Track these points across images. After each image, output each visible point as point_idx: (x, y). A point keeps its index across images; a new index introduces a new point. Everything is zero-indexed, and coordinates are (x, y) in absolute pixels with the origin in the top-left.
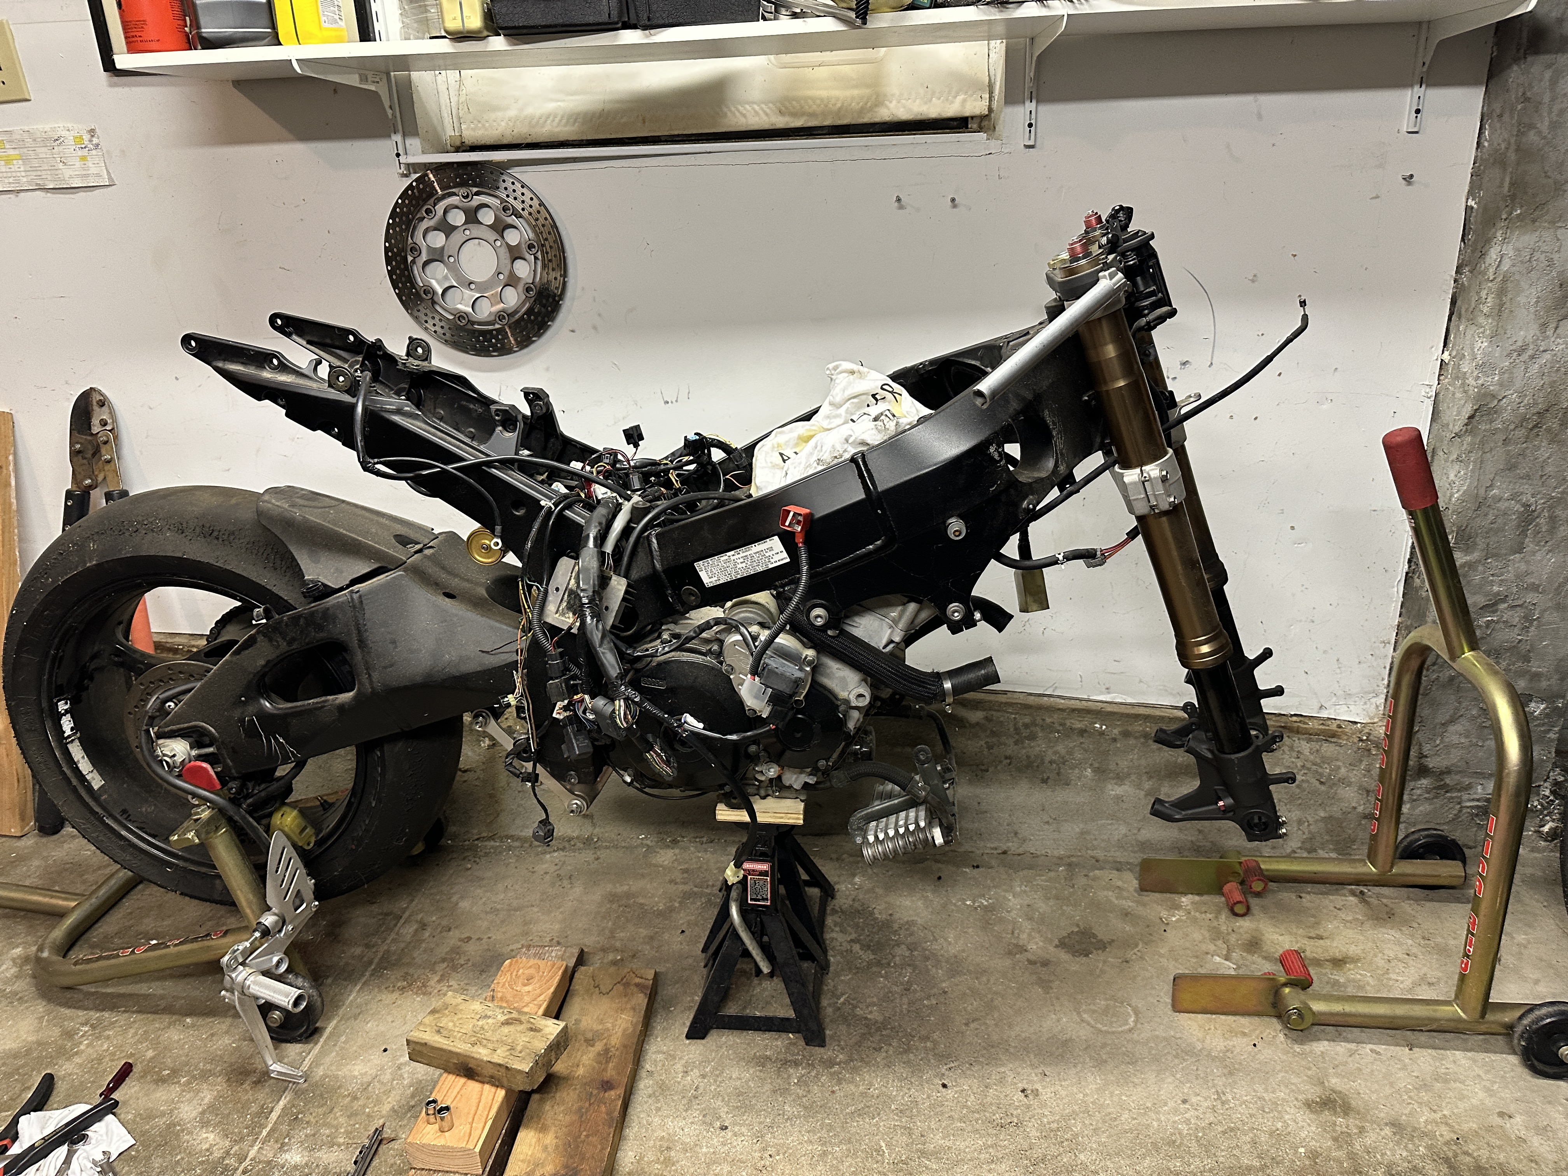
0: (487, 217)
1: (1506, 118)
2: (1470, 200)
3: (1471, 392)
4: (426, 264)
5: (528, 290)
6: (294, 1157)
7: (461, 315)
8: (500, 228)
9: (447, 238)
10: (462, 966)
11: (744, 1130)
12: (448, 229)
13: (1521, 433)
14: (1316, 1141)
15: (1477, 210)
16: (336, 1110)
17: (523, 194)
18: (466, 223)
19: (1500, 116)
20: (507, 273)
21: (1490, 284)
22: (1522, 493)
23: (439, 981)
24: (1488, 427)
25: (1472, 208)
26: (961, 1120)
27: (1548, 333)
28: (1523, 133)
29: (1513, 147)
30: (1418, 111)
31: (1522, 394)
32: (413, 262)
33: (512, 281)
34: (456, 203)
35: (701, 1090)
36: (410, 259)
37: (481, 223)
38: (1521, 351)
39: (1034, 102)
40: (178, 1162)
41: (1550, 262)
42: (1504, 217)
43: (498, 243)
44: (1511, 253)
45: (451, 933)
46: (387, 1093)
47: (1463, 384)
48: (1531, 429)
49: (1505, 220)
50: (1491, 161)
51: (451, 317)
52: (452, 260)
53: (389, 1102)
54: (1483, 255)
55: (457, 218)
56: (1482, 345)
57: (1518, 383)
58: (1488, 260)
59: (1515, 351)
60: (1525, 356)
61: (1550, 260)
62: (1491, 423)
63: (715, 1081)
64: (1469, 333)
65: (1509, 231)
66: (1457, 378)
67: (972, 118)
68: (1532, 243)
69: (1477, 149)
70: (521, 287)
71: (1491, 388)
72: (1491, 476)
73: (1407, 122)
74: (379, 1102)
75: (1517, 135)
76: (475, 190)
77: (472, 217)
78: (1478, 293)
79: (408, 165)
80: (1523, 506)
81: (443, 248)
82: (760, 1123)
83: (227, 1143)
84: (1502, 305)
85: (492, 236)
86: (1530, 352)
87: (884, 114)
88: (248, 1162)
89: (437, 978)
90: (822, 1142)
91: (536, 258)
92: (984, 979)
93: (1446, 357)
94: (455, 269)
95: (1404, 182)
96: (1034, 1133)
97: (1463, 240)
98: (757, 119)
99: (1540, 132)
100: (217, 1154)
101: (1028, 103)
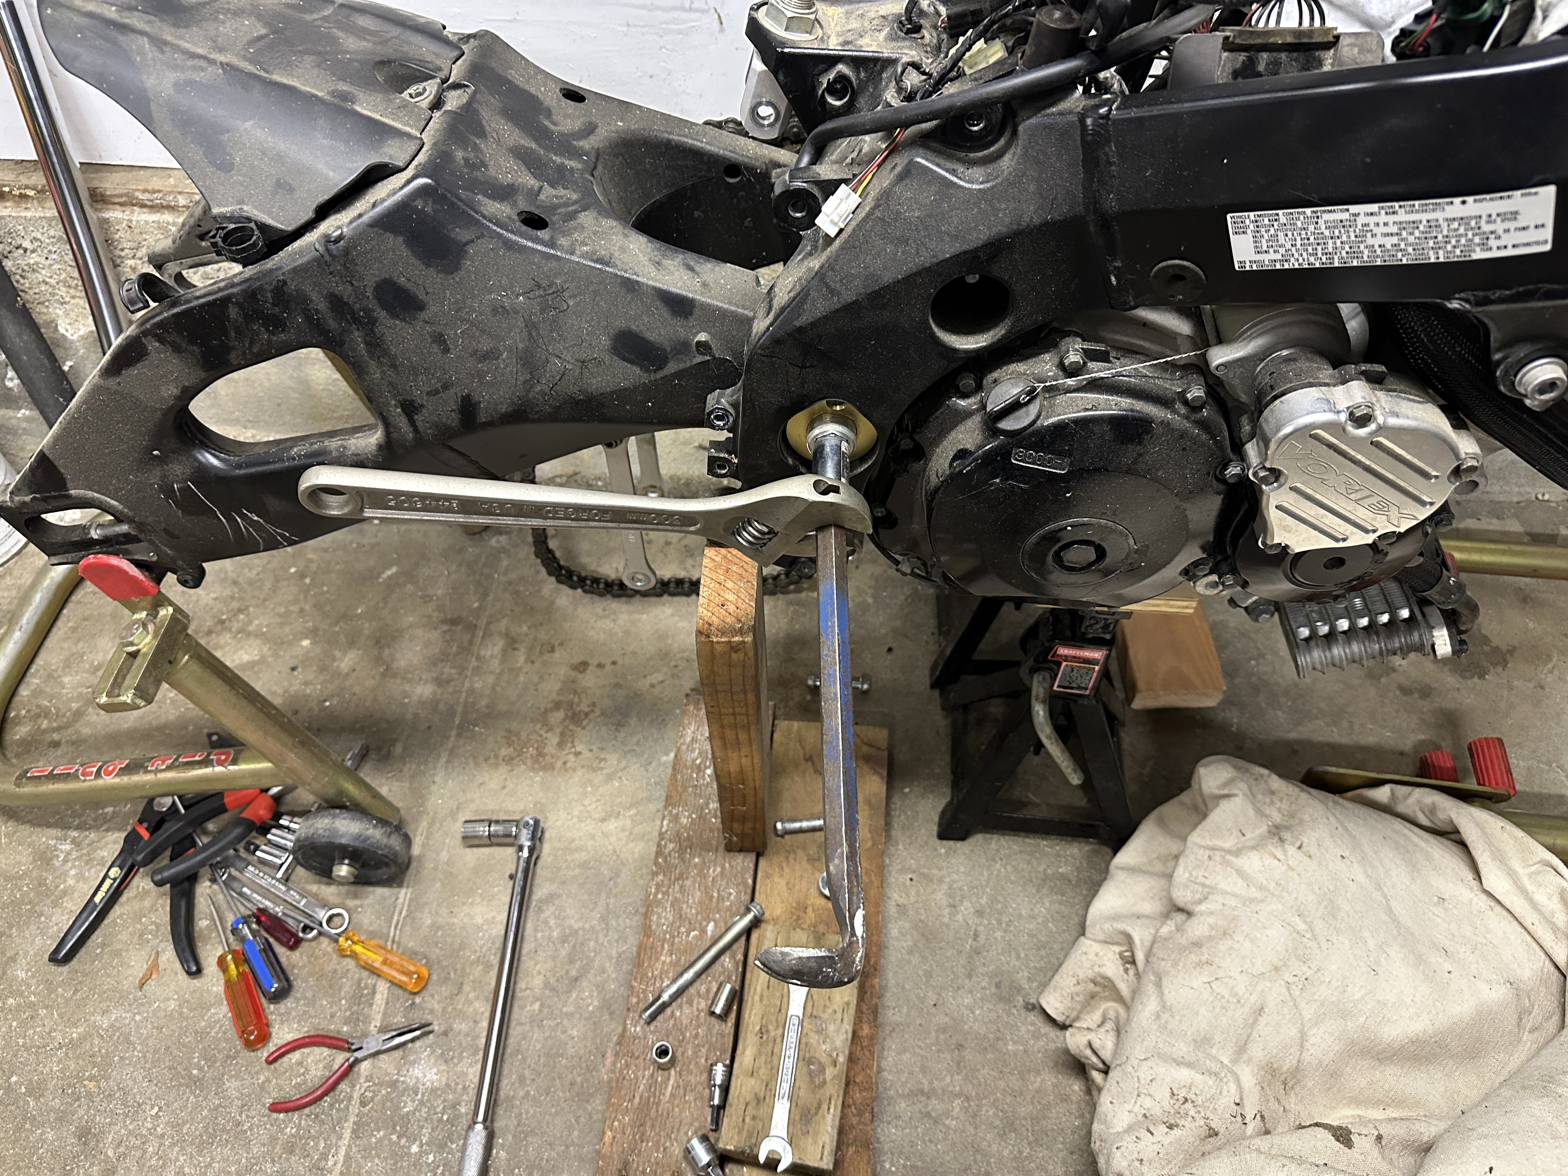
10: (587, 715)
16: (466, 988)
23: (561, 745)
35: (982, 939)
40: (262, 1087)
45: (557, 655)
53: (539, 973)
63: (1000, 922)
89: (555, 740)
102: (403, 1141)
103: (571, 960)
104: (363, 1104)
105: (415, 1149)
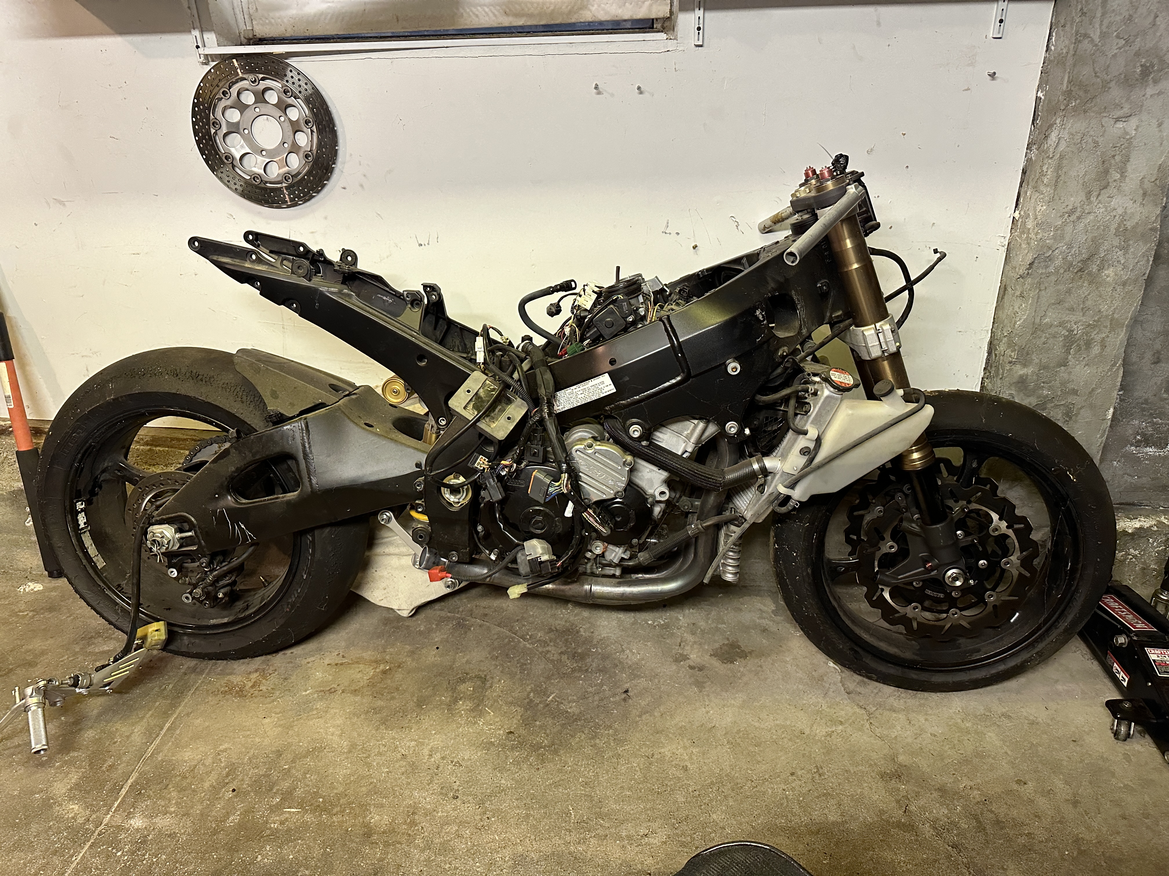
0: (272, 98)
1: (1068, 28)
2: (1039, 92)
3: (1032, 244)
4: (225, 135)
5: (307, 156)
6: (137, 822)
7: (255, 177)
8: (283, 107)
9: (241, 114)
10: (271, 675)
11: (470, 798)
12: (242, 108)
13: (1068, 275)
14: (884, 803)
15: (1044, 101)
16: (170, 786)
17: (299, 80)
18: (255, 102)
19: (1064, 26)
20: (290, 143)
21: (1050, 161)
22: (1067, 322)
24: (1044, 271)
25: (1041, 99)
26: (629, 789)
27: (1092, 199)
28: (1080, 41)
29: (1072, 52)
30: (1001, 21)
31: (1070, 246)
32: (216, 133)
33: (295, 149)
34: (246, 87)
35: (440, 769)
36: (213, 131)
37: (268, 103)
38: (1071, 213)
39: (702, 10)
40: (50, 827)
41: (1096, 144)
42: (1062, 108)
43: (282, 119)
44: (1066, 136)
46: (208, 773)
47: (1028, 237)
48: (1076, 273)
49: (1063, 110)
50: (1056, 62)
51: (248, 178)
52: (246, 132)
53: (210, 781)
54: (1046, 137)
55: (249, 98)
56: (1042, 208)
57: (1067, 238)
58: (1049, 142)
59: (1067, 213)
60: (1073, 217)
61: (1096, 143)
62: (1046, 269)
63: (452, 762)
64: (1034, 197)
65: (1065, 119)
66: (1023, 232)
67: (657, 19)
68: (1083, 129)
69: (1047, 51)
70: (301, 154)
71: (1048, 241)
72: (1045, 308)
73: (992, 31)
74: (202, 780)
75: (1075, 43)
76: (261, 76)
77: (260, 97)
78: (1041, 167)
79: (206, 56)
80: (1067, 331)
81: (238, 123)
82: (482, 793)
83: (88, 812)
84: (1058, 177)
85: (277, 113)
86: (1078, 214)
87: (587, 16)
88: (102, 827)
89: (251, 685)
90: (527, 807)
91: (312, 131)
92: (656, 680)
93: (1017, 215)
94: (249, 140)
95: (989, 77)
96: (681, 799)
97: (1033, 123)
98: (487, 19)
99: (1092, 40)
100: (80, 820)
101: (697, 10)
102: (114, 851)
103: (228, 775)
104: (99, 835)
105: (119, 854)
